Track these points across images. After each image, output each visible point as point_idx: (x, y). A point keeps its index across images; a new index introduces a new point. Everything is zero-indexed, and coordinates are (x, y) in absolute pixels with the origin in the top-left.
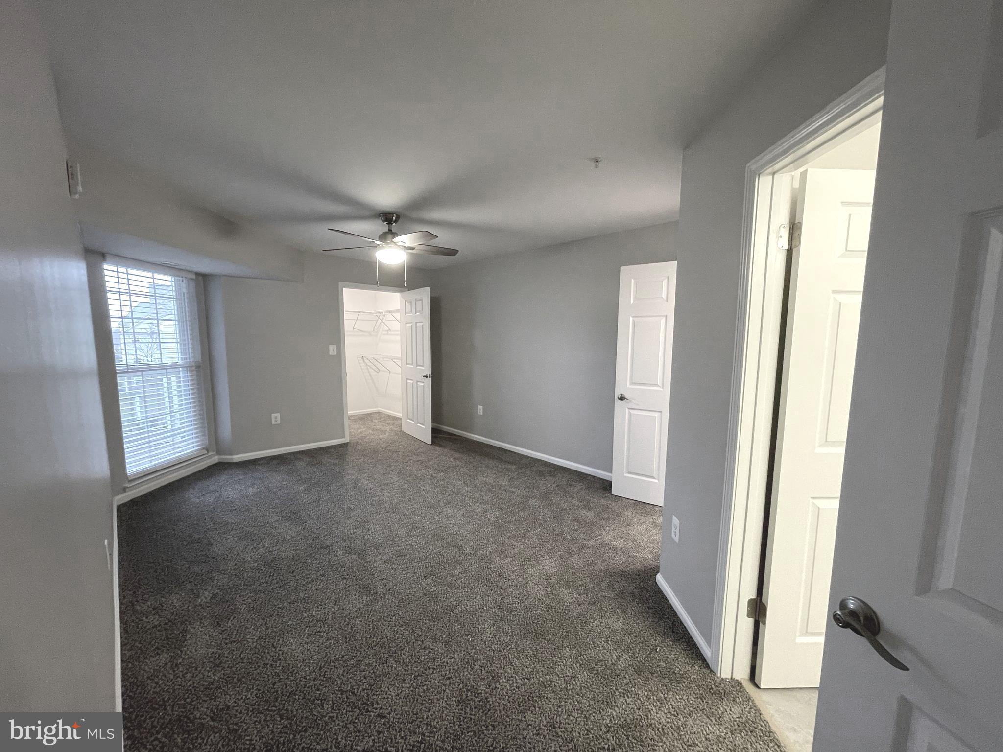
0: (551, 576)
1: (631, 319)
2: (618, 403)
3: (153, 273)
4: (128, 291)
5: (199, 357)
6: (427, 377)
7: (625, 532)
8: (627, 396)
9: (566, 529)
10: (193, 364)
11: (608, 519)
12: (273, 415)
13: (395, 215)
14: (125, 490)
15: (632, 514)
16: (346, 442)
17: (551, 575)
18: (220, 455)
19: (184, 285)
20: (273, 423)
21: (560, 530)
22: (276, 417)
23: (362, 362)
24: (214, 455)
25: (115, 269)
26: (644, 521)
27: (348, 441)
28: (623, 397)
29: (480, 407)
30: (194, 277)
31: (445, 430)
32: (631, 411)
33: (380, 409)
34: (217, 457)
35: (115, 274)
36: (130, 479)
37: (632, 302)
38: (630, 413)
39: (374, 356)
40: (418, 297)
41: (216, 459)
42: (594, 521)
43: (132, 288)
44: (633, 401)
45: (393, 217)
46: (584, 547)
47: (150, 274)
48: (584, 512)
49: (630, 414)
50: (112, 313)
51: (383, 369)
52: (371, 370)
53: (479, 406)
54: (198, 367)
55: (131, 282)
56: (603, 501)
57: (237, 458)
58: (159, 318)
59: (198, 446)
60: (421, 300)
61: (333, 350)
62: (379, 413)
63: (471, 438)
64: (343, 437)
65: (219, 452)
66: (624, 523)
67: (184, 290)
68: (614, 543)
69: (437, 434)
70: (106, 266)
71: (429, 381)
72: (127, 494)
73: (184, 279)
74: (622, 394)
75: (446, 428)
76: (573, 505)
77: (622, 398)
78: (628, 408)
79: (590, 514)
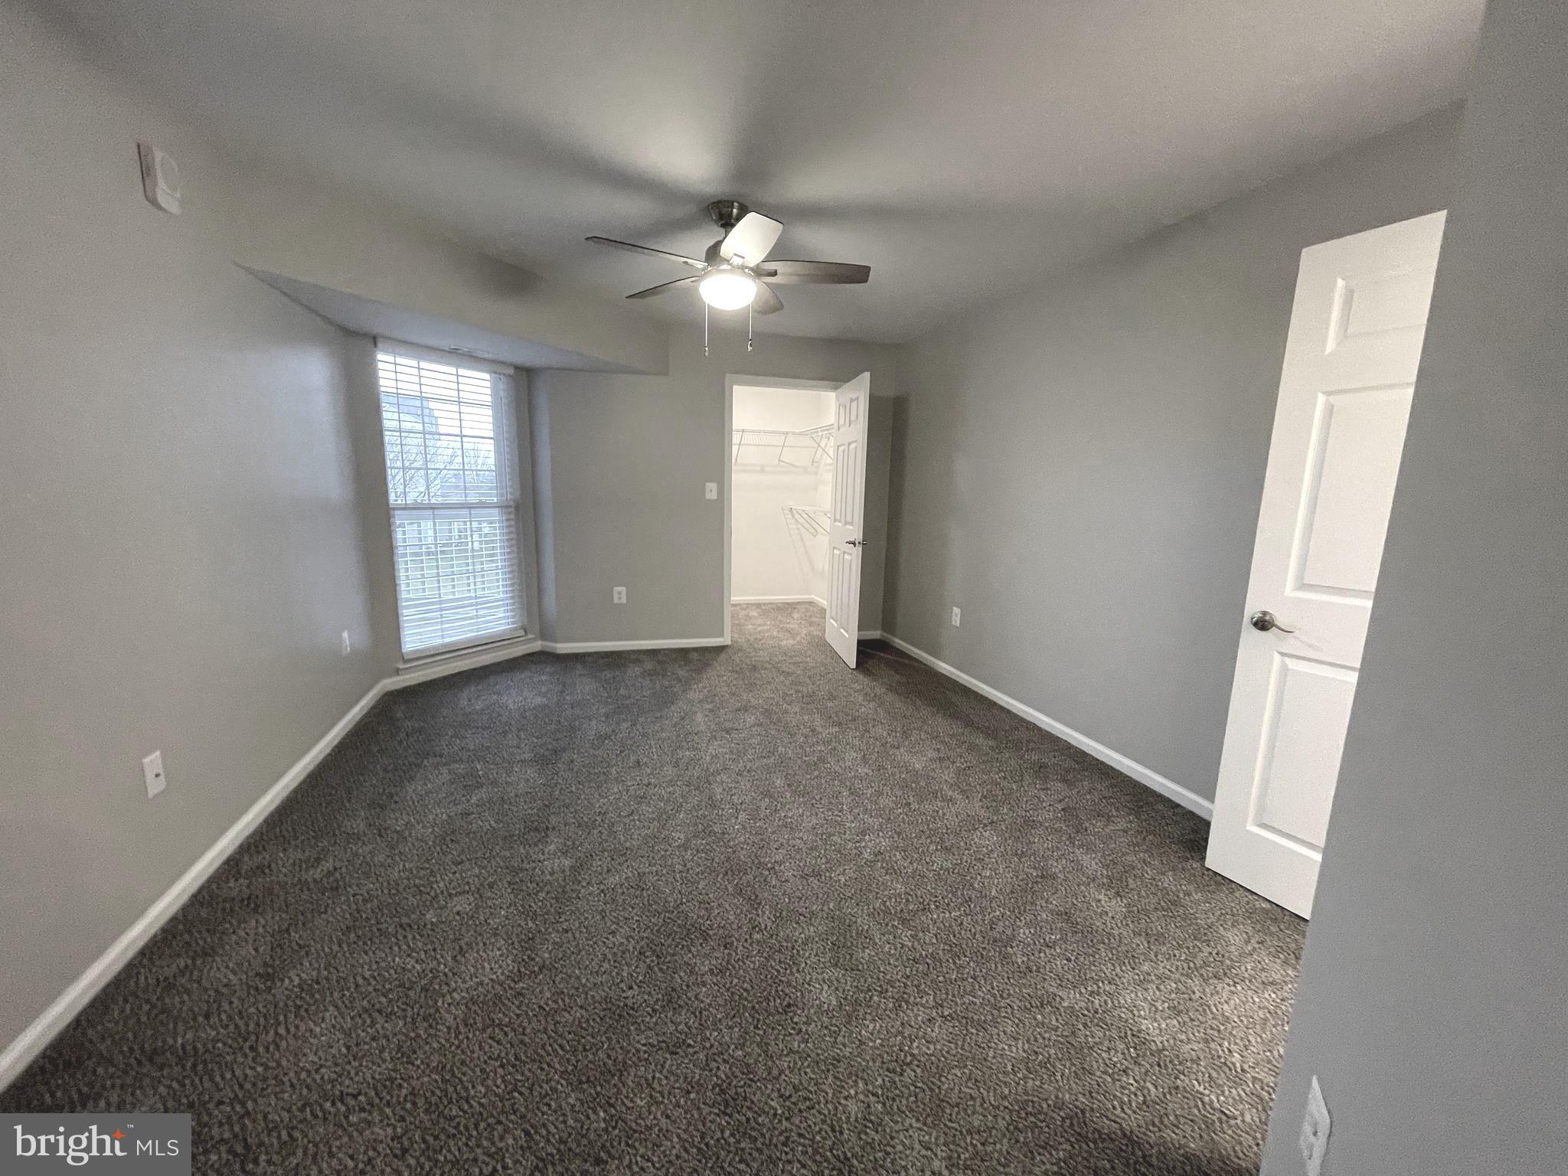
0: (908, 1064)
1: (1321, 399)
2: (1250, 637)
3: (458, 367)
4: (419, 394)
5: (518, 493)
6: (854, 544)
7: (1198, 994)
8: (1280, 618)
9: (1023, 933)
10: (512, 503)
11: (1160, 938)
12: (617, 589)
13: (736, 204)
14: (398, 672)
15: (1247, 942)
16: (726, 644)
17: (909, 1059)
18: (546, 640)
19: (501, 386)
20: (616, 601)
21: (1009, 932)
22: (620, 593)
23: (790, 516)
24: (535, 639)
25: (414, 363)
26: (1277, 977)
27: (729, 643)
28: (1265, 621)
29: (956, 610)
30: (511, 371)
31: (897, 646)
32: (1291, 664)
33: (813, 596)
34: (539, 643)
35: (415, 372)
36: (406, 658)
37: (1328, 350)
38: (1286, 665)
39: (804, 508)
40: (854, 396)
41: (537, 646)
42: (1116, 932)
43: (424, 388)
44: (1296, 634)
45: (732, 207)
46: (1046, 1002)
47: (453, 370)
48: (1101, 897)
49: (1284, 671)
50: (387, 424)
51: (820, 530)
52: (803, 531)
53: (955, 608)
54: (517, 508)
55: (423, 380)
56: (1168, 881)
57: (564, 648)
58: (464, 433)
59: (513, 623)
60: (857, 399)
61: (711, 491)
62: (811, 603)
63: (935, 667)
64: (722, 635)
65: (543, 636)
66: (1206, 964)
67: (502, 393)
68: (1145, 1024)
69: (867, 650)
70: (380, 356)
71: (858, 551)
72: (398, 678)
73: (502, 377)
74: (1265, 613)
75: (898, 642)
76: (1080, 868)
77: (1263, 624)
78: (1282, 654)
79: (1115, 907)
